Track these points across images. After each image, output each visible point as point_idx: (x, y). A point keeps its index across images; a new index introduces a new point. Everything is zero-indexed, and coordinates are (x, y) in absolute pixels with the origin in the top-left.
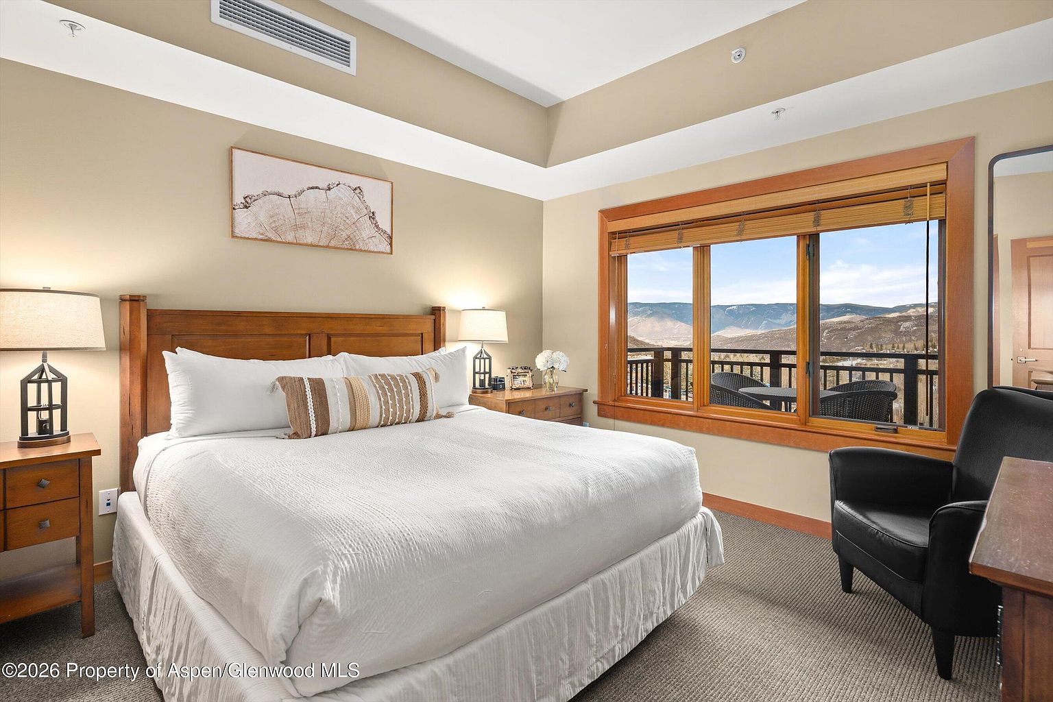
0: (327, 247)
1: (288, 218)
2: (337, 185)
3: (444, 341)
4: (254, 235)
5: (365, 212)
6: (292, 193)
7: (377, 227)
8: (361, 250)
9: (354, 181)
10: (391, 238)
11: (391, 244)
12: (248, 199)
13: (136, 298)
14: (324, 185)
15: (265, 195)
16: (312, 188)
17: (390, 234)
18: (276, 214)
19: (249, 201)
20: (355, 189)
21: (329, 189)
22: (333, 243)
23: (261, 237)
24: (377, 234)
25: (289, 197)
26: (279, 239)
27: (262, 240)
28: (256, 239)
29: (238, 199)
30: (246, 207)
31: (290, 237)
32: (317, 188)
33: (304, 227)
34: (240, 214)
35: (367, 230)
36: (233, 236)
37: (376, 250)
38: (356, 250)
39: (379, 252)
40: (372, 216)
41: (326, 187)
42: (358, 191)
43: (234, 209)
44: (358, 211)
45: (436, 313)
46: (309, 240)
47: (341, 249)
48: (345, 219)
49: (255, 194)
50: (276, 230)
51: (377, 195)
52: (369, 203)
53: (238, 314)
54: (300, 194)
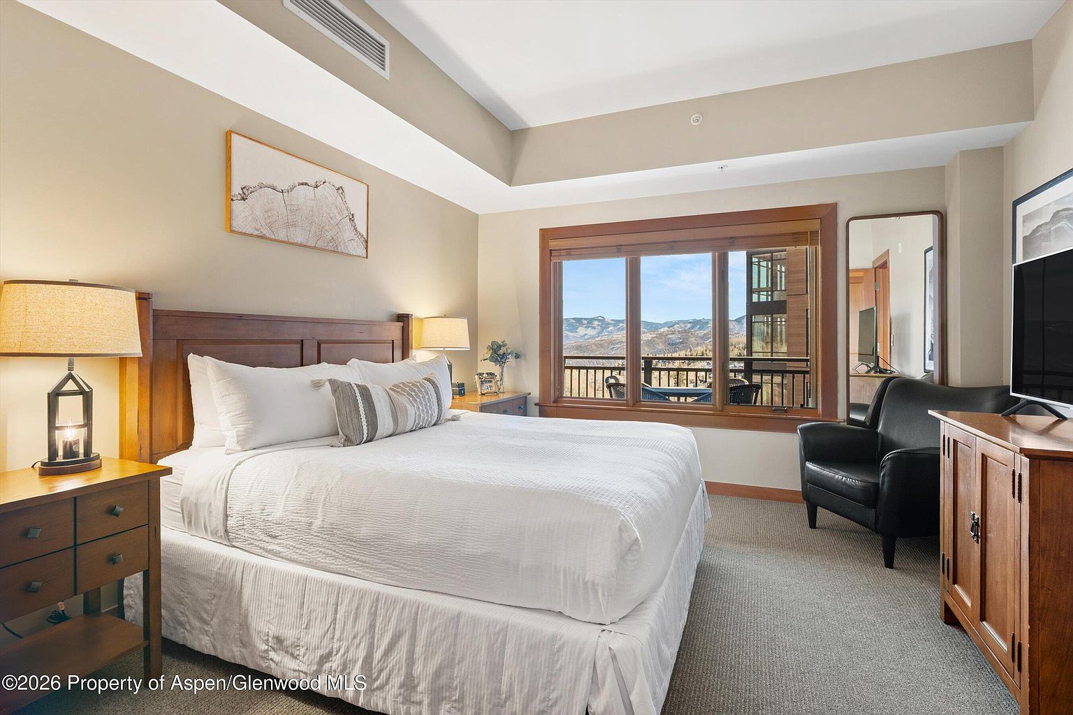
0: (314, 248)
1: (282, 214)
2: (324, 183)
3: (412, 348)
4: (250, 231)
5: (346, 213)
6: (285, 188)
7: (356, 229)
8: (342, 253)
9: (339, 180)
10: (367, 242)
11: (367, 248)
12: (245, 190)
13: (145, 296)
14: (312, 182)
15: (261, 188)
16: (302, 184)
17: (366, 237)
18: (271, 209)
19: (246, 193)
20: (338, 189)
21: (317, 187)
22: (319, 245)
23: (256, 233)
24: (355, 237)
25: (282, 192)
26: (273, 237)
27: (257, 236)
28: (251, 235)
29: (236, 190)
30: (244, 199)
31: (282, 235)
32: (306, 184)
33: (295, 225)
34: (238, 206)
35: (348, 233)
36: (232, 231)
37: (354, 254)
38: (338, 252)
39: (357, 256)
40: (352, 220)
41: (314, 185)
42: (340, 191)
43: (232, 200)
44: (340, 212)
45: (403, 319)
46: (299, 240)
47: (325, 250)
48: (330, 219)
49: (252, 186)
50: (270, 226)
51: (356, 197)
52: (349, 204)
53: (240, 317)
54: (292, 189)
